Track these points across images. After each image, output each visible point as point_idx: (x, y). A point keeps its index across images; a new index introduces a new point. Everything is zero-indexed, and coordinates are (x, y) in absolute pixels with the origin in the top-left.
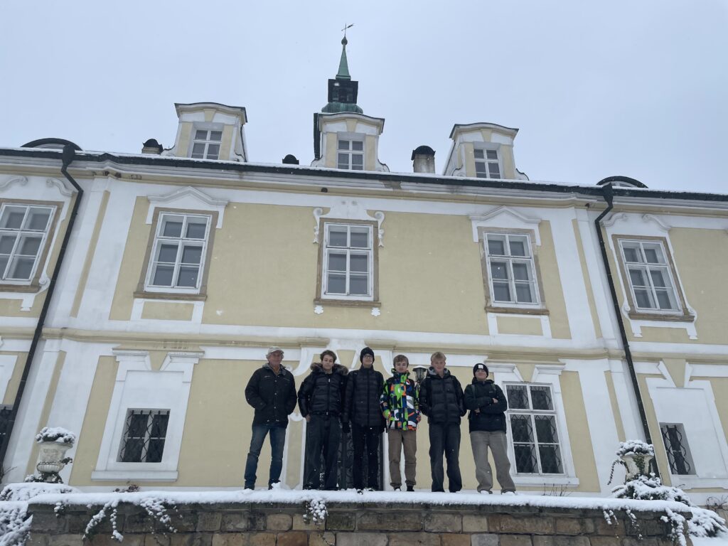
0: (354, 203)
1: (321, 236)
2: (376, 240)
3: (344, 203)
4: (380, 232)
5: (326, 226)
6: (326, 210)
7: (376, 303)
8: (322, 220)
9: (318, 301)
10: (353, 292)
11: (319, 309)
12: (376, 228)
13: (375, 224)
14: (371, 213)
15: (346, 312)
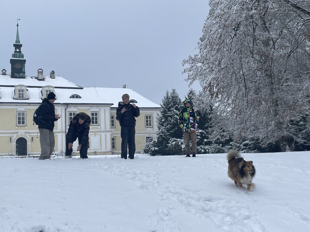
0: (22, 107)
1: (16, 114)
2: (26, 114)
3: (20, 107)
4: (27, 113)
5: (17, 112)
6: (17, 109)
7: (26, 126)
8: (16, 111)
9: (16, 126)
10: (22, 124)
11: (17, 127)
12: (26, 112)
13: (26, 111)
14: (25, 109)
15: (21, 127)
